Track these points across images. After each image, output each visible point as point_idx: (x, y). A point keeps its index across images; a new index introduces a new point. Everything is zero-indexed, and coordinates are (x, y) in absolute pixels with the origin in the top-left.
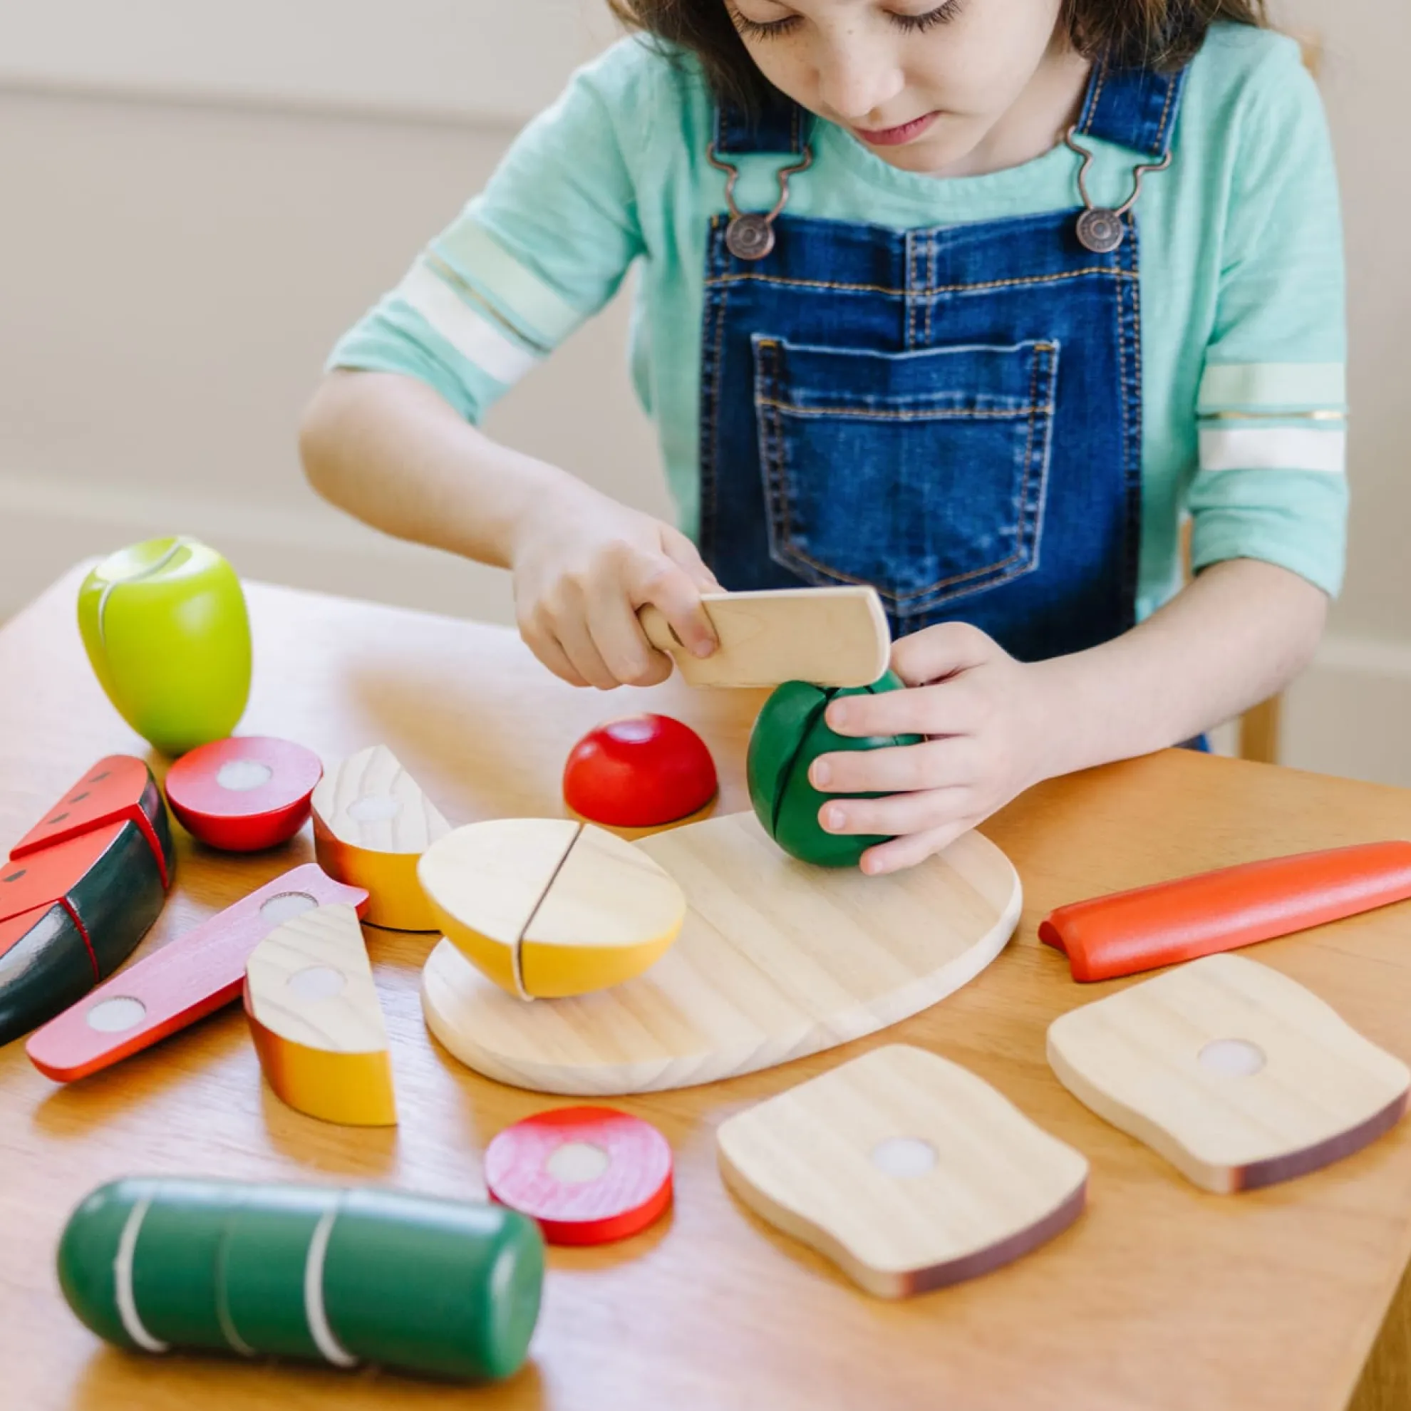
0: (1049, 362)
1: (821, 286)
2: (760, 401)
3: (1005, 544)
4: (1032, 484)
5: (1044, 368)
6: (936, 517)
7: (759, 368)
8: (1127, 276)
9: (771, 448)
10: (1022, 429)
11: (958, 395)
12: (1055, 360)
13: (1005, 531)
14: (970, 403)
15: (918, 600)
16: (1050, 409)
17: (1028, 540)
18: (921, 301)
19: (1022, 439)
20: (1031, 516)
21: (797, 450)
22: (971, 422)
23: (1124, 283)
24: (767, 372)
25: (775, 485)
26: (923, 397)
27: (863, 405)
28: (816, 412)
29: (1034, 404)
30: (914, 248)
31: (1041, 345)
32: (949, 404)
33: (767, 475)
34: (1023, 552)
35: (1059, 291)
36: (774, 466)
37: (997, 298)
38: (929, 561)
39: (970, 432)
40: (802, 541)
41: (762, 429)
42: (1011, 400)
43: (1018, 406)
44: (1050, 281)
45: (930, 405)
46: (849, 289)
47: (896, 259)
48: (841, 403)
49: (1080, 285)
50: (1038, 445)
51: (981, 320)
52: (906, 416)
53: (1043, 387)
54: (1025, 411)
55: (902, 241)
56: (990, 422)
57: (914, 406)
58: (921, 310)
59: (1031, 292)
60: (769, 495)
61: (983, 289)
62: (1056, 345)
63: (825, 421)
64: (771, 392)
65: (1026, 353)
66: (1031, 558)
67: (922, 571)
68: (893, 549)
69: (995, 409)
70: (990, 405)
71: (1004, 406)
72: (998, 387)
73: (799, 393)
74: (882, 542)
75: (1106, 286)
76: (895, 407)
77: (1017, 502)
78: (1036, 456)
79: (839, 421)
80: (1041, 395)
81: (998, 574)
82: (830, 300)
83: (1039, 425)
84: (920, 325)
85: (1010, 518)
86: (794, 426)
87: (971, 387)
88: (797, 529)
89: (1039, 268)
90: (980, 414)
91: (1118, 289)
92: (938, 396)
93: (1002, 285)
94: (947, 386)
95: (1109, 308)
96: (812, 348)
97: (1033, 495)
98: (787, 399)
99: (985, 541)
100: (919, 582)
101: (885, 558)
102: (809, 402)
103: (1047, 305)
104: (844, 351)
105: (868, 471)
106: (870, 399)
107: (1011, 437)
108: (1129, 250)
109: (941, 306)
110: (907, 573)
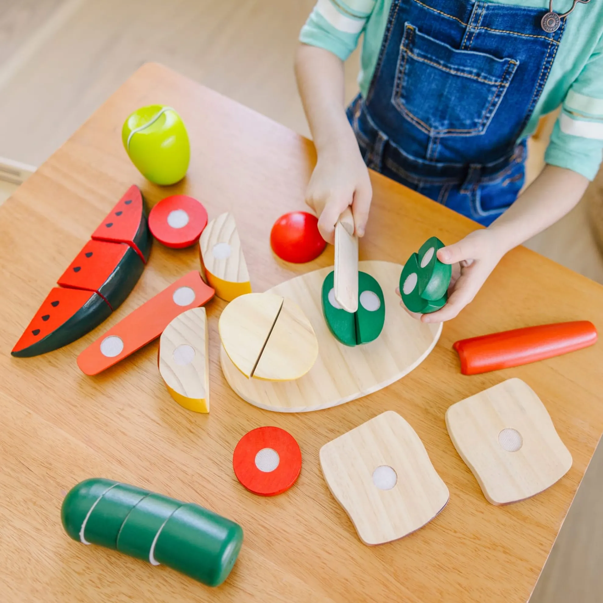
0: (513, 68)
1: (436, 12)
2: (402, 47)
3: (475, 125)
4: (491, 108)
5: (510, 70)
6: (453, 109)
7: (405, 35)
8: (555, 42)
9: (401, 65)
10: (494, 89)
11: (475, 71)
12: (516, 68)
13: (476, 120)
14: (478, 75)
15: (438, 133)
16: (507, 85)
17: (484, 125)
18: (472, 30)
19: (493, 93)
20: (487, 118)
21: (410, 71)
22: (476, 81)
23: (552, 45)
24: (407, 38)
25: (399, 78)
26: (461, 68)
27: (439, 63)
28: (421, 60)
29: (502, 82)
30: (476, 10)
31: (513, 61)
32: (470, 73)
33: (397, 74)
34: (481, 128)
35: (526, 42)
36: (400, 72)
37: (502, 37)
38: (446, 122)
39: (475, 85)
40: (403, 101)
41: (400, 57)
42: (494, 79)
43: (496, 81)
44: (524, 37)
45: (463, 71)
46: (446, 16)
47: (468, 12)
48: (431, 59)
49: (535, 42)
50: (498, 96)
51: (492, 44)
52: (453, 72)
53: (507, 76)
54: (498, 83)
55: (473, 5)
56: (484, 84)
57: (457, 70)
58: (471, 34)
59: (516, 39)
60: (396, 81)
61: (497, 32)
62: (518, 63)
63: (423, 63)
64: (406, 46)
65: (506, 62)
66: (482, 130)
67: (442, 125)
68: (434, 115)
69: (487, 80)
70: (485, 78)
71: (491, 80)
72: (490, 73)
73: (416, 51)
74: (431, 111)
75: (545, 45)
76: (450, 68)
77: (484, 112)
78: (496, 100)
79: (428, 65)
80: (506, 79)
81: (469, 133)
82: (438, 18)
83: (501, 89)
84: (469, 39)
85: (479, 117)
86: (411, 61)
87: (481, 69)
88: (403, 96)
89: (522, 30)
90: (480, 80)
91: (550, 47)
92: (467, 69)
93: (505, 33)
94: (472, 66)
95: (544, 53)
96: (426, 36)
97: (490, 112)
98: (412, 51)
99: (468, 122)
100: (440, 128)
101: (430, 116)
102: (419, 55)
103: (520, 46)
104: (437, 42)
105: (434, 86)
106: (442, 62)
107: (489, 91)
108: (559, 33)
109: (479, 34)
110: (437, 124)
